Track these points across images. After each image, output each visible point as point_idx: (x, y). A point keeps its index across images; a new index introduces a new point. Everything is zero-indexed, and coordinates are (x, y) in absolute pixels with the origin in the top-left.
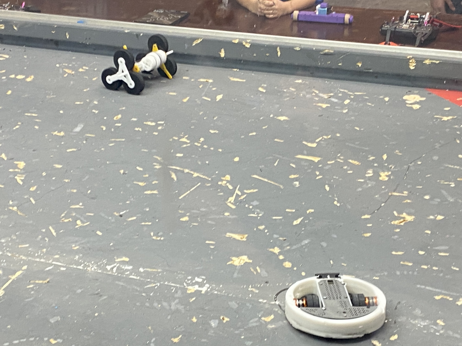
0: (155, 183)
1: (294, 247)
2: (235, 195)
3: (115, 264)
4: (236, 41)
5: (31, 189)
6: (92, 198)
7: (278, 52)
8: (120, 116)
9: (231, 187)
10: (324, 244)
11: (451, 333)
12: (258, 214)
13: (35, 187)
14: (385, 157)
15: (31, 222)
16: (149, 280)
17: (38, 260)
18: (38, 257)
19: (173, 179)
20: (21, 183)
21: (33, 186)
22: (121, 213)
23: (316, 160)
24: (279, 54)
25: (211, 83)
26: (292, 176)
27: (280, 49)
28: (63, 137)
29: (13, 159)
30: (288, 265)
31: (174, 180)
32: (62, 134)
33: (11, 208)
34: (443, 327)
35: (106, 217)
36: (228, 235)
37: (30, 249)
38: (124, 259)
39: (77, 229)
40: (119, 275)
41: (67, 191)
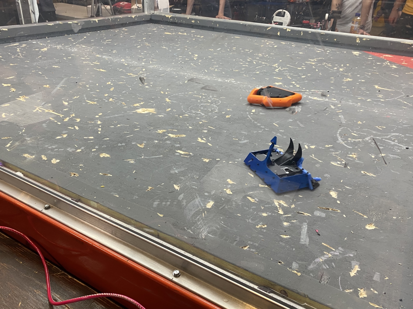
1: (301, 82)
2: (279, 69)
3: (229, 80)
4: (285, 29)
5: (199, 61)
6: (222, 65)
7: (301, 33)
8: (235, 48)
9: (277, 67)
10: (314, 83)
11: (363, 107)
12: (287, 74)
14: (342, 65)
15: (198, 68)
18: (201, 76)
19: (254, 63)
20: (196, 59)
21: (200, 60)
22: (233, 69)
23: (313, 64)
24: (302, 34)
25: (273, 43)
26: (303, 66)
27: (303, 32)
29: (193, 54)
30: (298, 86)
32: (212, 50)
33: (191, 64)
34: (360, 105)
35: (227, 70)
36: (274, 77)
38: (232, 79)
39: (215, 71)
40: (230, 83)
41: (213, 63)
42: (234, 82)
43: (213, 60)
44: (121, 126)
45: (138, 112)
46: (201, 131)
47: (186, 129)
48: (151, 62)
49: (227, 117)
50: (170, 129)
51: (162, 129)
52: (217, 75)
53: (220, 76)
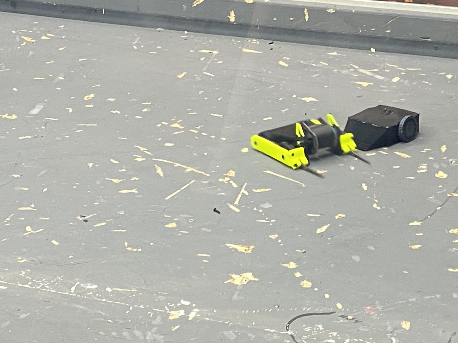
0: (135, 180)
2: (240, 195)
4: (251, 1)
7: (305, 15)
8: (92, 95)
9: (235, 185)
10: (356, 258)
12: (270, 219)
14: (444, 149)
16: (118, 303)
19: (158, 174)
22: (86, 218)
24: (307, 17)
25: (216, 56)
27: (308, 11)
28: (15, 120)
30: (306, 284)
31: (160, 176)
32: (14, 117)
36: (229, 245)
39: (25, 237)
40: (79, 296)
41: (16, 189)
42: (91, 293)
43: (16, 176)
52: (32, 258)
53: (41, 263)
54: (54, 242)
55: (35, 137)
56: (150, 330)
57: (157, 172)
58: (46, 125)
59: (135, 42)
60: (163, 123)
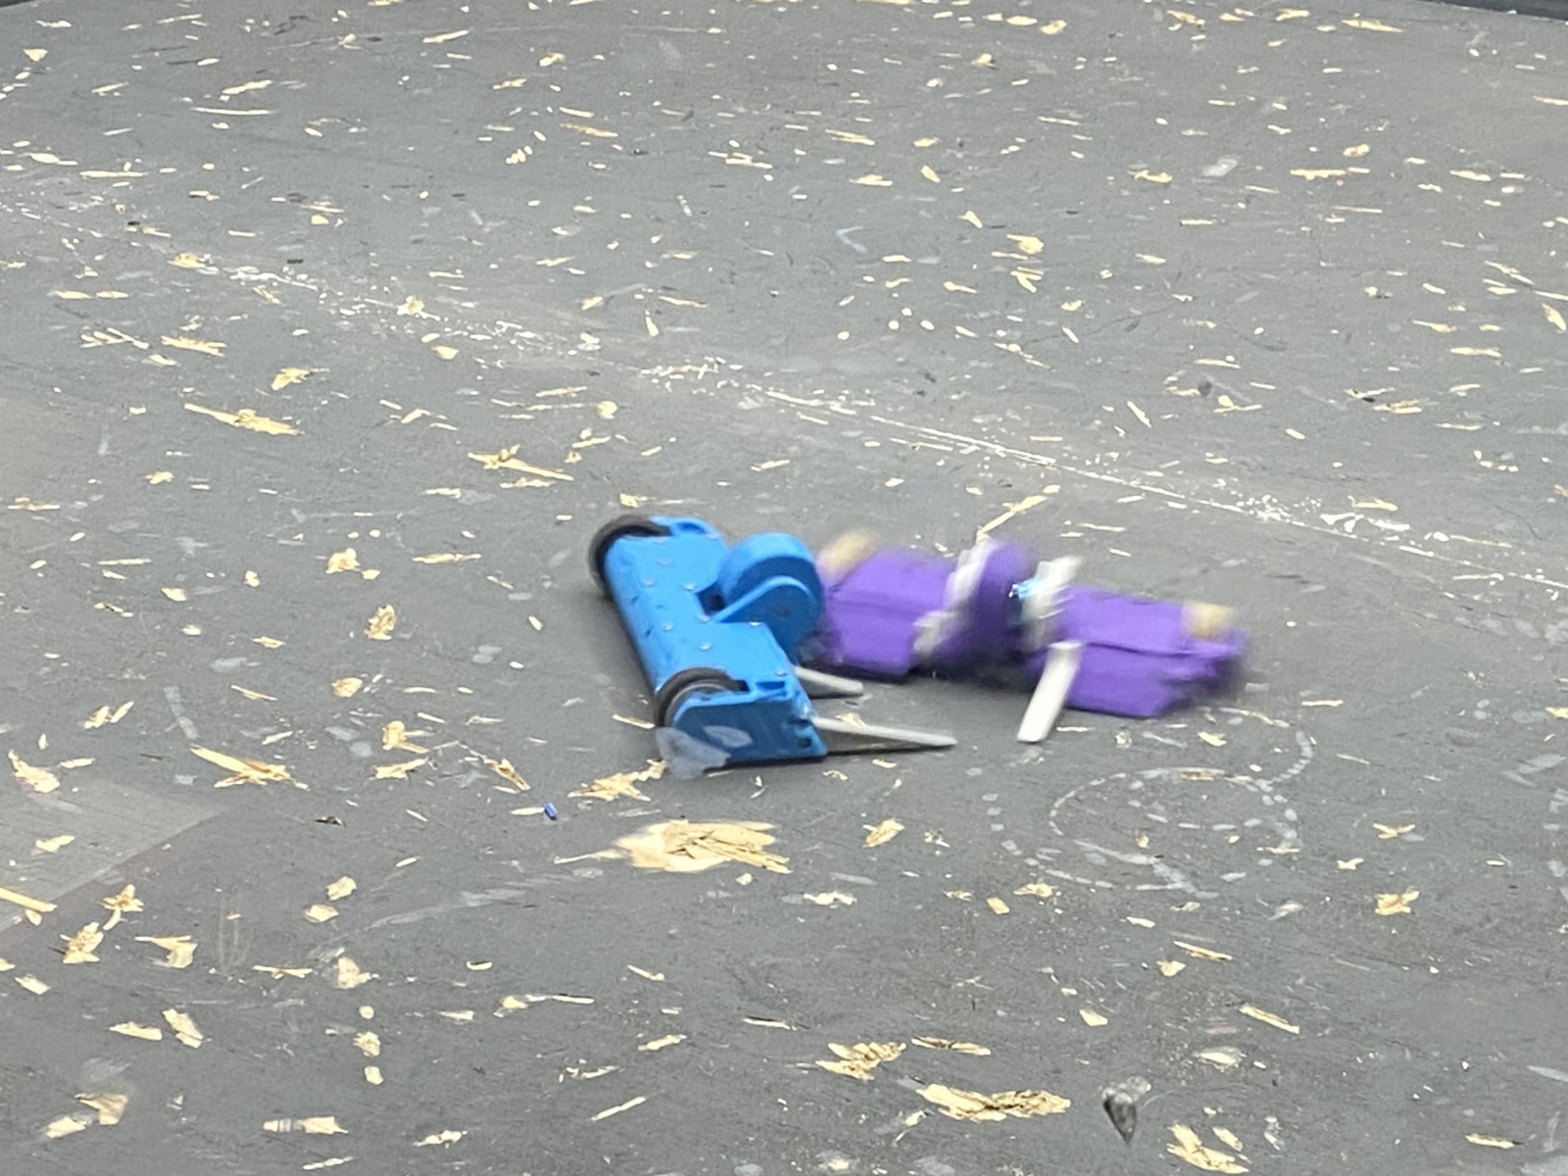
0: (1490, 332)
3: (1351, 514)
5: (1066, 306)
6: (1268, 347)
8: (1364, 149)
13: (1078, 303)
15: (1068, 385)
16: (1467, 563)
17: (1093, 475)
19: (1555, 326)
20: (1033, 289)
21: (1072, 300)
22: (1371, 393)
28: (1166, 185)
29: (1001, 227)
31: (1558, 328)
32: (1164, 178)
33: (1003, 346)
35: (1316, 397)
37: (1069, 448)
38: (1381, 504)
39: (1219, 417)
40: (1366, 540)
41: (1185, 321)
42: (1396, 538)
43: (1182, 298)
44: (532, 1005)
45: (640, 863)
46: (1188, 1054)
47: (1057, 1034)
48: (653, 330)
49: (1388, 905)
50: (932, 1032)
51: (867, 1039)
52: (1241, 458)
53: (1264, 469)
54: (1291, 432)
55: (1226, 223)
56: (1555, 624)
57: (1551, 319)
58: (1247, 202)
59: (1475, 41)
60: (1561, 219)
